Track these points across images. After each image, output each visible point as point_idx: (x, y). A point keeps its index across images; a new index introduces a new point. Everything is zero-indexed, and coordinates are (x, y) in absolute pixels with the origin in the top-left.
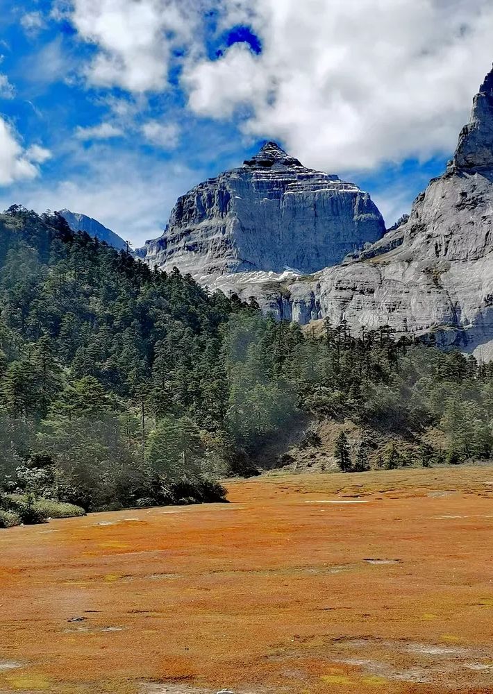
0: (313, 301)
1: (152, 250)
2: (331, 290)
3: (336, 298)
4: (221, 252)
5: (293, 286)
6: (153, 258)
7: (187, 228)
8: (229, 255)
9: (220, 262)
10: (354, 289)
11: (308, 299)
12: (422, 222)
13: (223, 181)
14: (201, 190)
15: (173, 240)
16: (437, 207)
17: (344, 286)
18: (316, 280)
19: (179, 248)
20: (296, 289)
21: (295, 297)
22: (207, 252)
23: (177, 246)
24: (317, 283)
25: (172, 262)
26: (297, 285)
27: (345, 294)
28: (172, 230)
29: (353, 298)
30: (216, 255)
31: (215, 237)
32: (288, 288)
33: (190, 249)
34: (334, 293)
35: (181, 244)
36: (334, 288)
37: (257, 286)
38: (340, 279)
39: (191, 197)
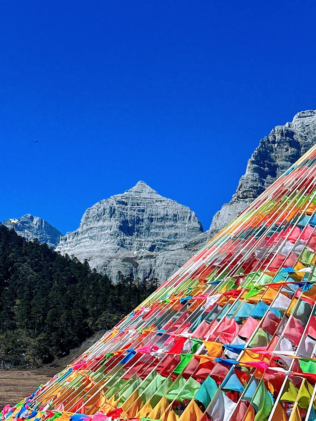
0: (151, 270)
1: (70, 238)
2: (162, 264)
3: (164, 269)
4: (108, 240)
5: (140, 261)
6: (70, 243)
7: (90, 226)
8: (113, 243)
9: (107, 246)
10: (175, 264)
11: (148, 269)
12: (217, 228)
13: (113, 201)
14: (100, 205)
15: (82, 233)
16: (226, 220)
17: (170, 262)
18: (154, 258)
19: (85, 238)
20: (142, 263)
21: (140, 267)
22: (101, 240)
23: (84, 236)
24: (154, 259)
25: (80, 245)
26: (143, 260)
27: (170, 267)
28: (82, 227)
29: (174, 269)
30: (106, 242)
31: (106, 232)
32: (138, 261)
33: (91, 238)
34: (163, 266)
35: (86, 235)
36: (164, 263)
37: (119, 259)
38: (168, 258)
39: (94, 209)
